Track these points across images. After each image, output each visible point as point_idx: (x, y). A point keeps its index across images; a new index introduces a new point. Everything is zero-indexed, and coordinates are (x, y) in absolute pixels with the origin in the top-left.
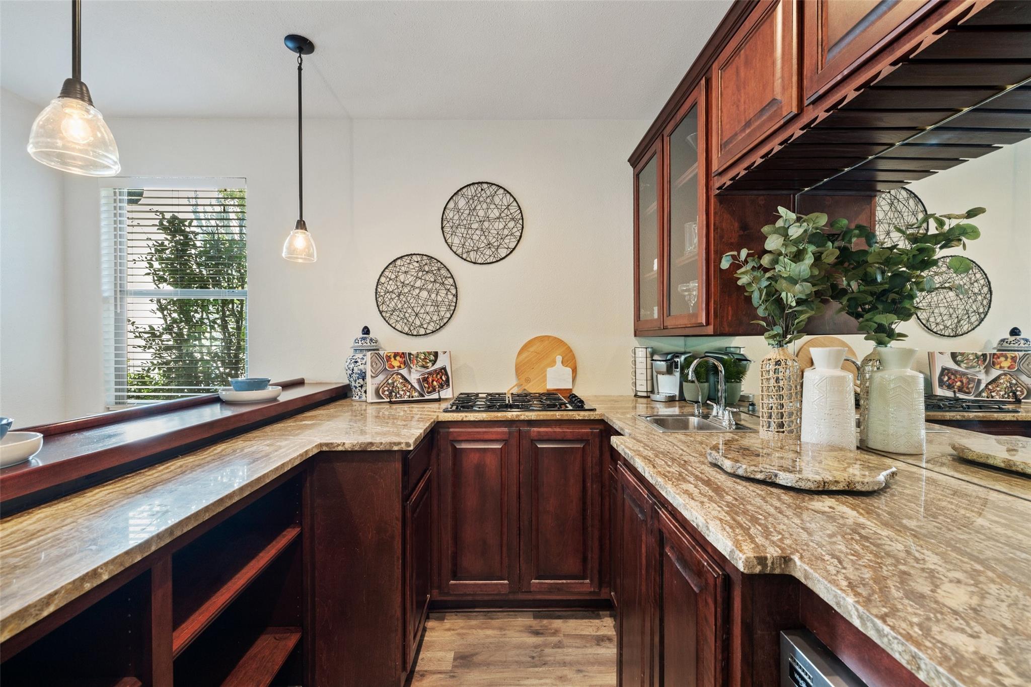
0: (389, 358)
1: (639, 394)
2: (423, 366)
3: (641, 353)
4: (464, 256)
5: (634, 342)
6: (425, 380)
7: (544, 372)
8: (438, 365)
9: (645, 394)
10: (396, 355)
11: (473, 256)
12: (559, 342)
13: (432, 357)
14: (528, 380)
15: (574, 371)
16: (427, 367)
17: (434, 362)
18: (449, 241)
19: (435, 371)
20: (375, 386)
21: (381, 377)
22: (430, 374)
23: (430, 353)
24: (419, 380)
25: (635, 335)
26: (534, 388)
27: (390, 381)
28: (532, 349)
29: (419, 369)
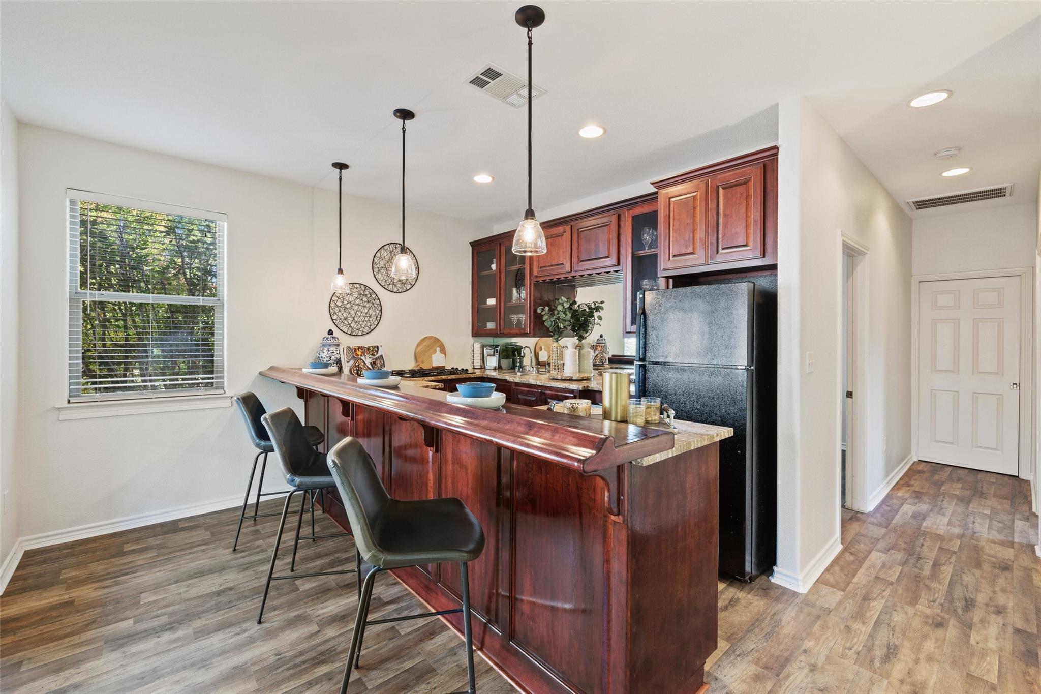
0: (355, 350)
1: (475, 367)
2: (372, 355)
3: (477, 346)
4: (386, 287)
5: (471, 340)
6: (374, 363)
7: (430, 357)
8: (379, 354)
9: (479, 367)
10: (359, 348)
11: (390, 287)
12: (437, 340)
13: (376, 349)
14: (423, 362)
15: (445, 355)
16: (374, 355)
17: (377, 352)
18: (376, 277)
19: (378, 357)
20: (349, 368)
21: (352, 362)
22: (376, 359)
23: (375, 347)
24: (371, 363)
25: (472, 336)
26: (426, 366)
27: (357, 364)
28: (424, 344)
29: (370, 356)
